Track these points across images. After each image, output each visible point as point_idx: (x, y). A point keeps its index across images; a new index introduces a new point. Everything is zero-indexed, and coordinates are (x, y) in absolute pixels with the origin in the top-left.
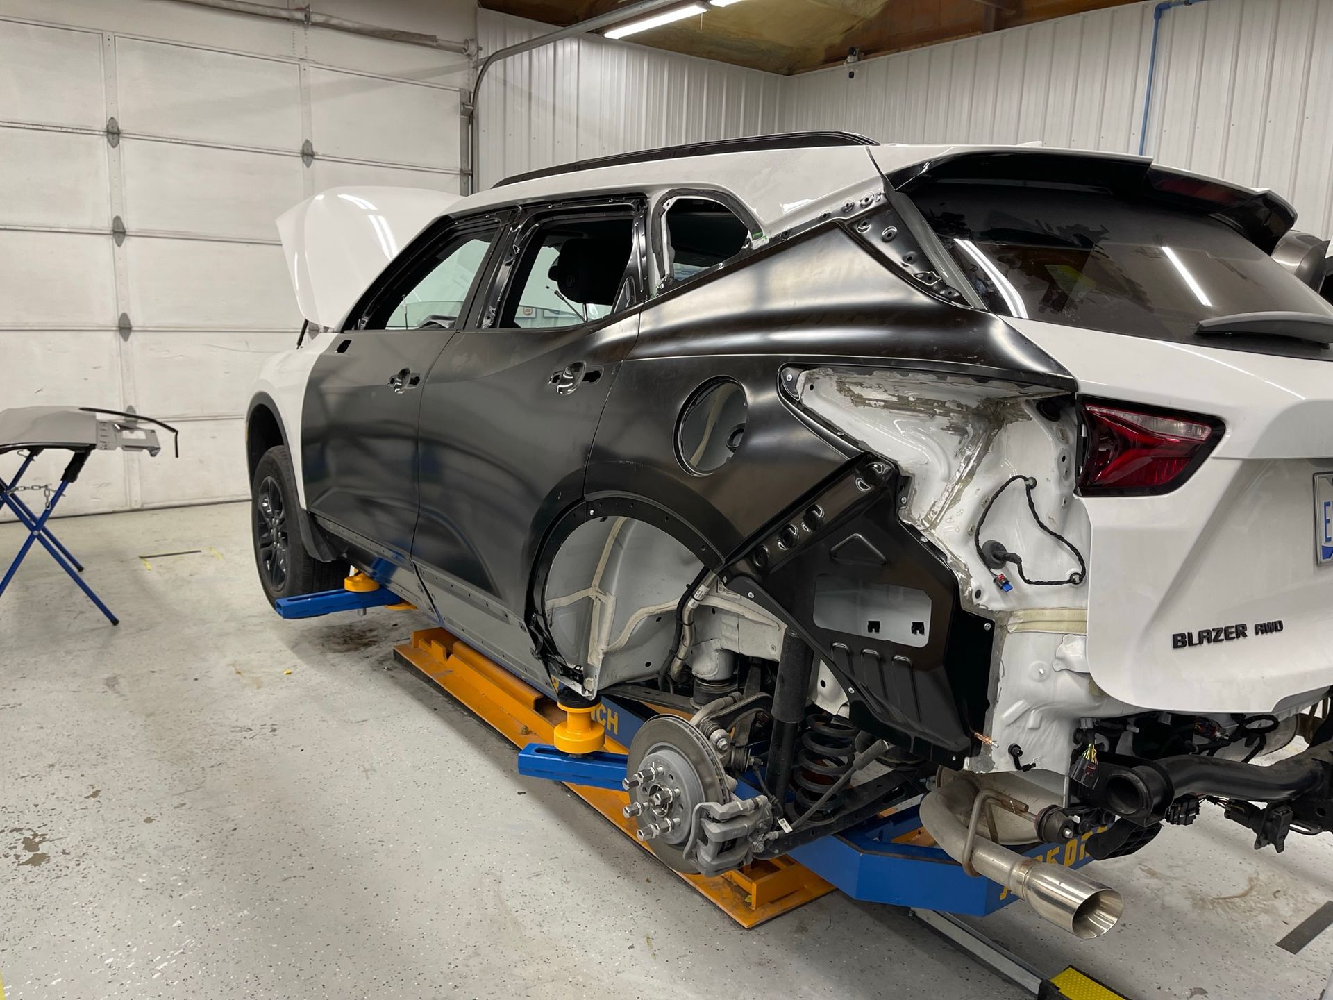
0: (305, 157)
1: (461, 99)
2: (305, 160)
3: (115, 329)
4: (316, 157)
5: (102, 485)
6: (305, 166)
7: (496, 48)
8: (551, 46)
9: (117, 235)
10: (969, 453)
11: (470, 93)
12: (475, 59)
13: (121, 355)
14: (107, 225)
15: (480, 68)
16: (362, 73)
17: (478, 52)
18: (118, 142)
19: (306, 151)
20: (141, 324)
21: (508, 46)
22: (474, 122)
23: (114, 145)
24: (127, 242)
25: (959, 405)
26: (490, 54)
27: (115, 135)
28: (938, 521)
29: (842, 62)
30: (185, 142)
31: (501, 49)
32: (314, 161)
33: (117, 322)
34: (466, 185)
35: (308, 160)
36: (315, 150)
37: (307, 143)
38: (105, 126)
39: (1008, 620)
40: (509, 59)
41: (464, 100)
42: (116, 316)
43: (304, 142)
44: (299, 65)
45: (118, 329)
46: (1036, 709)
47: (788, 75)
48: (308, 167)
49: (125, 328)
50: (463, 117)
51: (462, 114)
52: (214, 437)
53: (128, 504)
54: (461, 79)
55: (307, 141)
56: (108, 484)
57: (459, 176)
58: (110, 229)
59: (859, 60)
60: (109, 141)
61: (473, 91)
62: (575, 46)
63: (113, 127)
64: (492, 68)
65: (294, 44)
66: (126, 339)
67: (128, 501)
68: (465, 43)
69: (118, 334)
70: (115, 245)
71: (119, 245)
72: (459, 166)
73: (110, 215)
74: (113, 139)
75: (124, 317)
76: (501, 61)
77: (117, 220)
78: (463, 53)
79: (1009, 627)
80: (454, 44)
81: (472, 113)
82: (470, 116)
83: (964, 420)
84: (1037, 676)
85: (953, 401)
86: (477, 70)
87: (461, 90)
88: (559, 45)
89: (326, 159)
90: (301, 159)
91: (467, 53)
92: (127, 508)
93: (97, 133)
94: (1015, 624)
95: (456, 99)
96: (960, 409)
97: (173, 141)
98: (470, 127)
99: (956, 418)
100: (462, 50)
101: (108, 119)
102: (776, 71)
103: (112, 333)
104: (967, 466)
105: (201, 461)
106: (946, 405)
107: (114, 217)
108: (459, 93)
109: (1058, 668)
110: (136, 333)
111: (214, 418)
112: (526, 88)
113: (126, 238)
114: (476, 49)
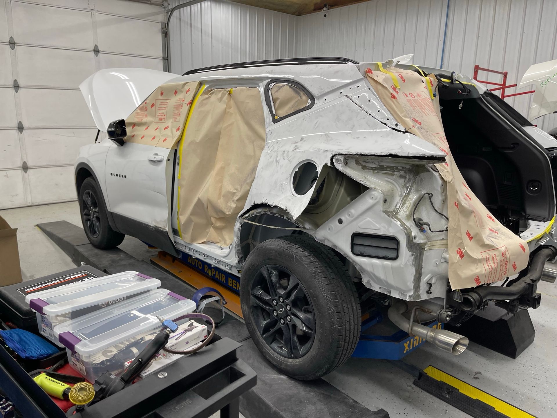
0: (95, 52)
1: (161, 26)
2: (95, 53)
3: (16, 128)
4: (100, 52)
5: (14, 195)
6: (95, 56)
7: (176, 4)
8: (199, 4)
9: (15, 87)
10: (407, 185)
11: (165, 24)
12: (167, 9)
13: (19, 140)
14: (11, 83)
15: (170, 13)
16: (119, 16)
17: (168, 6)
18: (15, 48)
19: (96, 50)
20: (27, 126)
21: (181, 4)
22: (168, 36)
23: (13, 48)
24: (21, 91)
25: (403, 168)
26: (173, 7)
27: (13, 45)
28: (398, 212)
29: (321, 10)
30: (43, 47)
31: (178, 5)
32: (99, 54)
33: (17, 125)
34: (165, 64)
35: (97, 53)
36: (99, 49)
37: (96, 46)
38: (9, 41)
39: (425, 246)
40: (181, 9)
41: (163, 27)
42: (17, 123)
43: (94, 46)
44: (91, 12)
45: (18, 128)
46: (435, 276)
47: (298, 16)
48: (97, 56)
49: (20, 128)
50: (163, 34)
51: (162, 33)
52: (61, 174)
53: (26, 203)
54: (161, 18)
55: (96, 45)
56: (17, 195)
57: (162, 60)
58: (12, 85)
59: (328, 9)
60: (10, 47)
61: (167, 23)
62: (209, 3)
63: (12, 41)
64: (174, 13)
65: (89, 3)
66: (21, 133)
67: (26, 202)
68: (162, 2)
69: (18, 131)
70: (15, 92)
71: (17, 92)
72: (162, 56)
73: (12, 79)
74: (12, 46)
75: (20, 123)
76: (178, 10)
77: (15, 81)
78: (161, 6)
79: (425, 248)
80: (157, 2)
81: (167, 32)
82: (166, 34)
83: (405, 173)
84: (435, 265)
85: (401, 166)
86: (168, 13)
87: (161, 22)
88: (203, 3)
89: (105, 53)
90: (93, 53)
91: (164, 6)
92: (26, 205)
93: (5, 43)
94: (427, 247)
95: (159, 26)
96: (403, 169)
97: (38, 46)
98: (166, 38)
99: (402, 173)
100: (161, 5)
101: (10, 37)
102: (294, 14)
103: (15, 130)
104: (407, 190)
105: (56, 184)
106: (399, 168)
107: (14, 80)
108: (161, 24)
109: (442, 261)
110: (26, 130)
111: (61, 166)
112: (189, 22)
113: (20, 89)
114: (167, 5)
